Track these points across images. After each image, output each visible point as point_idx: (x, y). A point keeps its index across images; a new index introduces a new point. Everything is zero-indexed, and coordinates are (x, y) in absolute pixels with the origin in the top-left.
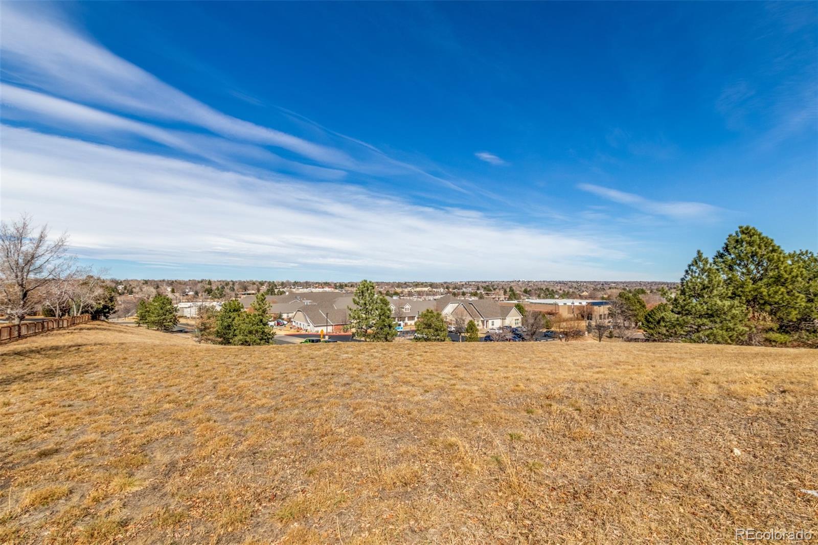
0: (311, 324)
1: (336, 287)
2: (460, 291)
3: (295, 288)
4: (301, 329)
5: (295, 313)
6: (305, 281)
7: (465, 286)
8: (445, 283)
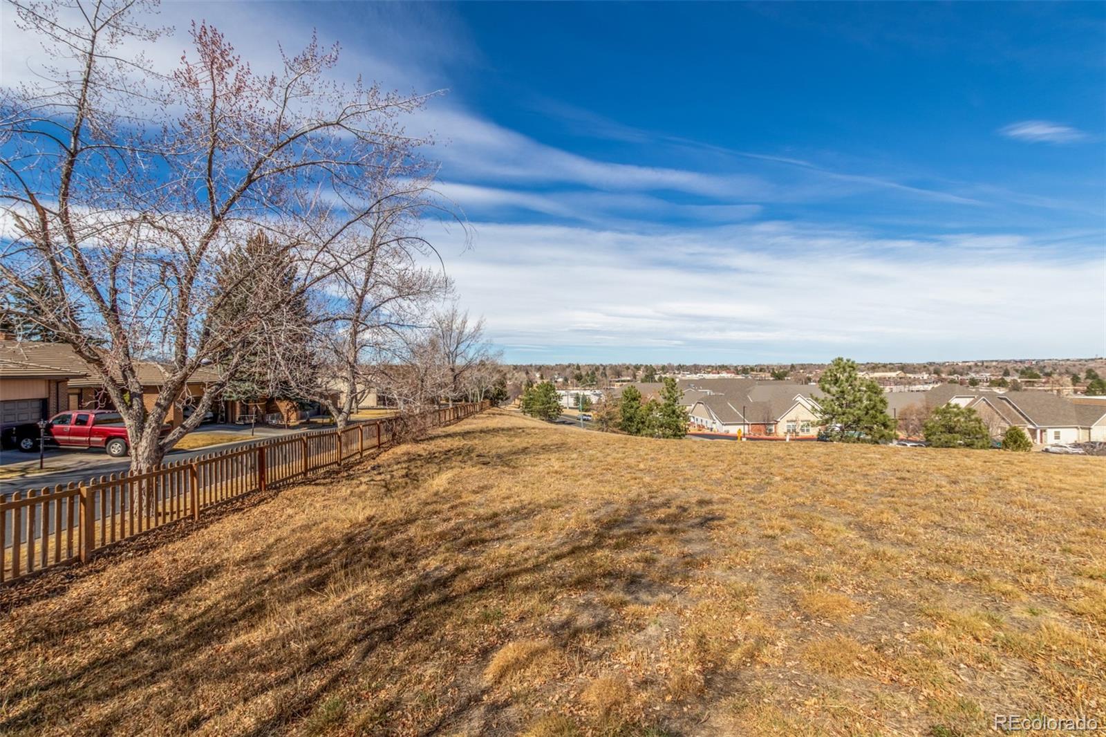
0: (717, 421)
1: (737, 371)
2: (965, 377)
3: (679, 374)
4: (704, 427)
5: (693, 405)
6: (692, 364)
7: (974, 369)
8: (931, 364)
